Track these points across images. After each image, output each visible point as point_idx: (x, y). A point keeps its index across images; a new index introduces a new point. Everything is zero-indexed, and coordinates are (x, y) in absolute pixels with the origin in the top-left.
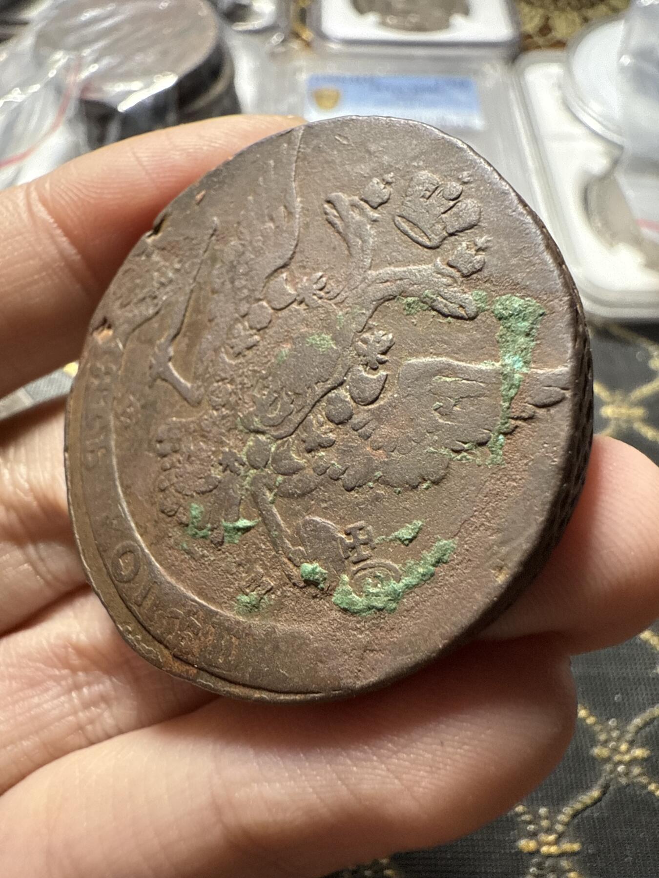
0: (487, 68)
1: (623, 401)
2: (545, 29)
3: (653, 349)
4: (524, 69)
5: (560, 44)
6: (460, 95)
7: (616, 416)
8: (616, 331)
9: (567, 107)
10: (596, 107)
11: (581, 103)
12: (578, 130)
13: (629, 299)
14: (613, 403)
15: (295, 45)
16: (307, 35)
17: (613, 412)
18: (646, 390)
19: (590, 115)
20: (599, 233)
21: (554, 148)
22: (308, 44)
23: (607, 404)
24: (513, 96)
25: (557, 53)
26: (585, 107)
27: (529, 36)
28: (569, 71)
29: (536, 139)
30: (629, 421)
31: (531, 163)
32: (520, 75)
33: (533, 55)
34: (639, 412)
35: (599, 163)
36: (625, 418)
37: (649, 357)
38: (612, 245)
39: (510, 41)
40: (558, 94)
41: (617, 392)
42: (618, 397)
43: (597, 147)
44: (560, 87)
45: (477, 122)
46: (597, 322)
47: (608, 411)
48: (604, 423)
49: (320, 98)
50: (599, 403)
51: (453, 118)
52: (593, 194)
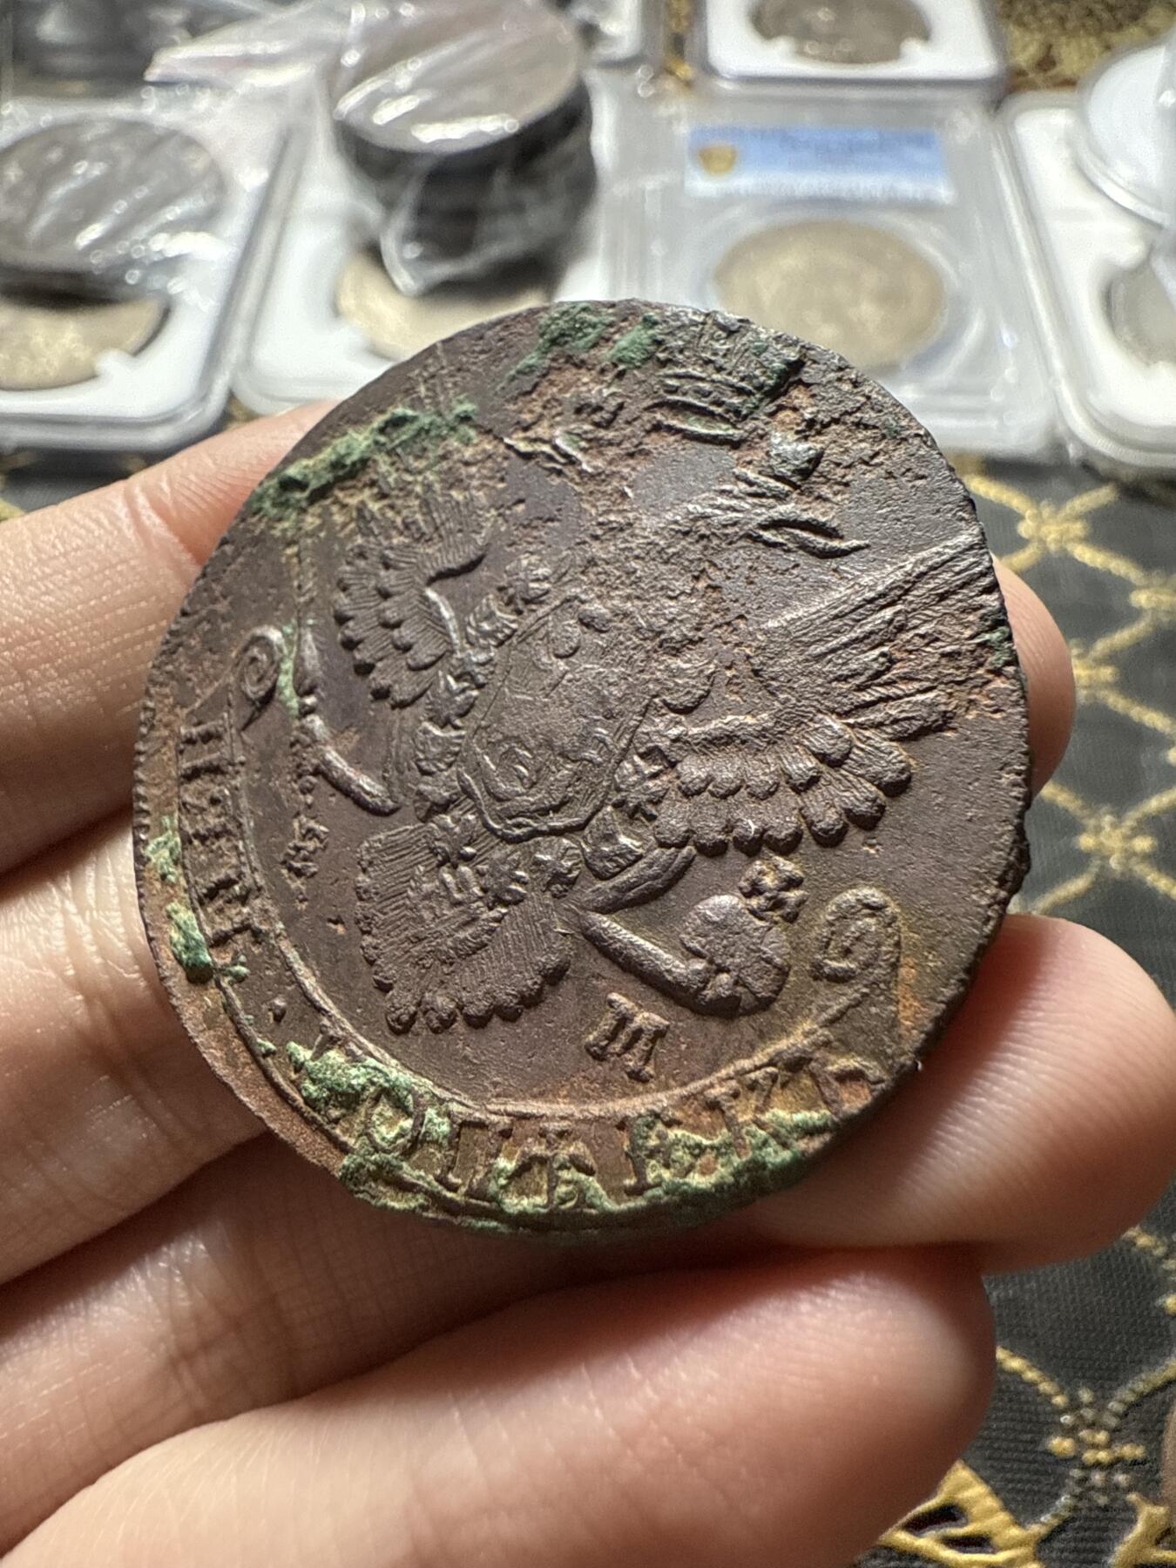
0: (958, 117)
1: (1164, 585)
2: (1046, 62)
4: (1014, 118)
5: (1069, 83)
6: (915, 154)
7: (1153, 605)
8: (1154, 490)
9: (1080, 170)
10: (1125, 172)
11: (1100, 164)
12: (1094, 204)
14: (1147, 587)
15: (669, 85)
16: (686, 70)
17: (1149, 599)
19: (1116, 183)
20: (1128, 348)
21: (1059, 231)
22: (688, 84)
23: (1139, 588)
24: (997, 156)
25: (1065, 95)
26: (1109, 172)
27: (1021, 73)
28: (1083, 118)
29: (1032, 217)
31: (1025, 250)
32: (1009, 126)
33: (1028, 97)
35: (1128, 251)
36: (1167, 608)
38: (1148, 365)
39: (993, 77)
40: (1065, 153)
41: (1154, 572)
42: (1157, 579)
43: (1127, 228)
44: (1069, 143)
45: (943, 192)
46: (1126, 475)
47: (1141, 599)
48: (1134, 614)
49: (707, 158)
50: (1126, 587)
51: (909, 187)
52: (1120, 293)
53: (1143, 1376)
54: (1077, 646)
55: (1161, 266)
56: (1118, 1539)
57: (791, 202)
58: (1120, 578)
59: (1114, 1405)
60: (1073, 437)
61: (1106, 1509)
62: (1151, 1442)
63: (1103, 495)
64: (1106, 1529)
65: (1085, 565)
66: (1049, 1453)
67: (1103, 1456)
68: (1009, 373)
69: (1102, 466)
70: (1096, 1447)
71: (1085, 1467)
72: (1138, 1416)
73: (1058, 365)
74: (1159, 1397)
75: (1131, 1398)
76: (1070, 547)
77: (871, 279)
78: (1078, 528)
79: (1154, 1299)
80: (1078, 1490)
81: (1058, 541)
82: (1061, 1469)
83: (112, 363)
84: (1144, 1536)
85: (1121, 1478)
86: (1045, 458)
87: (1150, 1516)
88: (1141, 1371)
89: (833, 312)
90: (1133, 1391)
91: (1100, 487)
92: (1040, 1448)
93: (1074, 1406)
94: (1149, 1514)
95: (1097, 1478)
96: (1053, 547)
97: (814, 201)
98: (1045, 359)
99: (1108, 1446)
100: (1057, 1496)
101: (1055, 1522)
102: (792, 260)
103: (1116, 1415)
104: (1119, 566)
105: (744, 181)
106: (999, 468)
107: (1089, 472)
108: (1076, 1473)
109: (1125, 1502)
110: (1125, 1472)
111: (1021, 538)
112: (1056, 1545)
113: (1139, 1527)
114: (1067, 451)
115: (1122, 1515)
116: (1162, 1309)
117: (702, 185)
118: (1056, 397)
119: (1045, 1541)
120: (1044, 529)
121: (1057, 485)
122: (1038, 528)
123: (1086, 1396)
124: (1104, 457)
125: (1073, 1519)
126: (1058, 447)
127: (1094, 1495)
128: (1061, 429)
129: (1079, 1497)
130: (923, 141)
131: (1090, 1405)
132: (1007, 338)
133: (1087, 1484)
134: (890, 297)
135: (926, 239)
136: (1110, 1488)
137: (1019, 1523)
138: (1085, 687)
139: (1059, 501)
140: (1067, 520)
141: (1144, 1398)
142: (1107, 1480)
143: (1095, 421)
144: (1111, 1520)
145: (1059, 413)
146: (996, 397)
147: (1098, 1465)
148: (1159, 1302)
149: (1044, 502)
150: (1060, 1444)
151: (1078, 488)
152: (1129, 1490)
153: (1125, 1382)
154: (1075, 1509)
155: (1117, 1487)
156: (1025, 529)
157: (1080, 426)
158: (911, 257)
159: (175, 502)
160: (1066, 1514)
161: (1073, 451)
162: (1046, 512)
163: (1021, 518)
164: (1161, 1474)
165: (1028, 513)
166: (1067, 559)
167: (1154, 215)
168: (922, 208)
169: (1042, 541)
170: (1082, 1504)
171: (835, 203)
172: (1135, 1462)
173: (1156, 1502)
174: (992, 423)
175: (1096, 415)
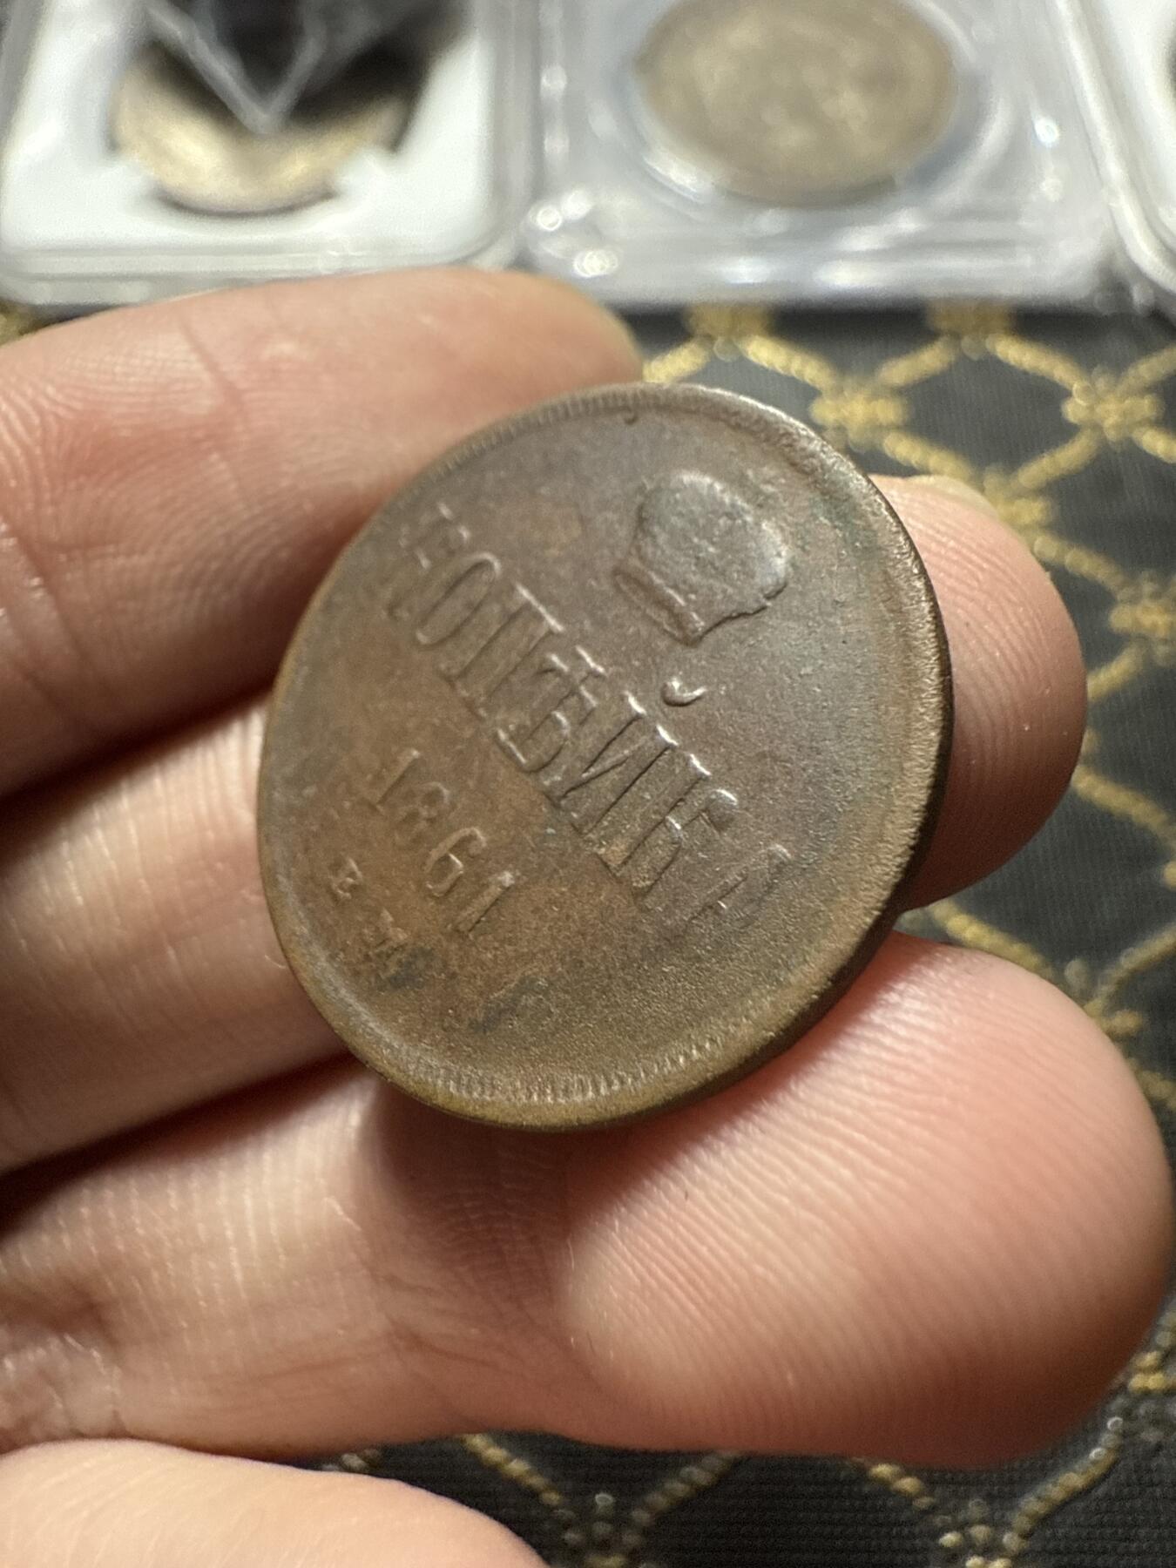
54: (1151, 580)
60: (1139, 273)
65: (1157, 459)
68: (1049, 185)
73: (1114, 170)
76: (1136, 435)
77: (855, 54)
78: (1146, 406)
81: (1117, 427)
86: (1098, 305)
89: (804, 108)
96: (1112, 435)
98: (1095, 160)
102: (744, 33)
106: (1032, 321)
107: (1163, 323)
111: (1069, 424)
114: (1129, 295)
118: (1114, 217)
120: (1099, 410)
121: (1115, 344)
122: (1091, 408)
126: (1116, 289)
128: (1120, 264)
132: (1046, 131)
134: (879, 81)
138: (1165, 641)
139: (1118, 367)
140: (1130, 393)
145: (1118, 242)
146: (1029, 223)
149: (1098, 370)
151: (1146, 348)
156: (1074, 410)
157: (1147, 257)
161: (1138, 295)
162: (1101, 384)
163: (1067, 394)
165: (1076, 387)
166: (1133, 452)
169: (1097, 427)
174: (1025, 260)
175: (1169, 240)
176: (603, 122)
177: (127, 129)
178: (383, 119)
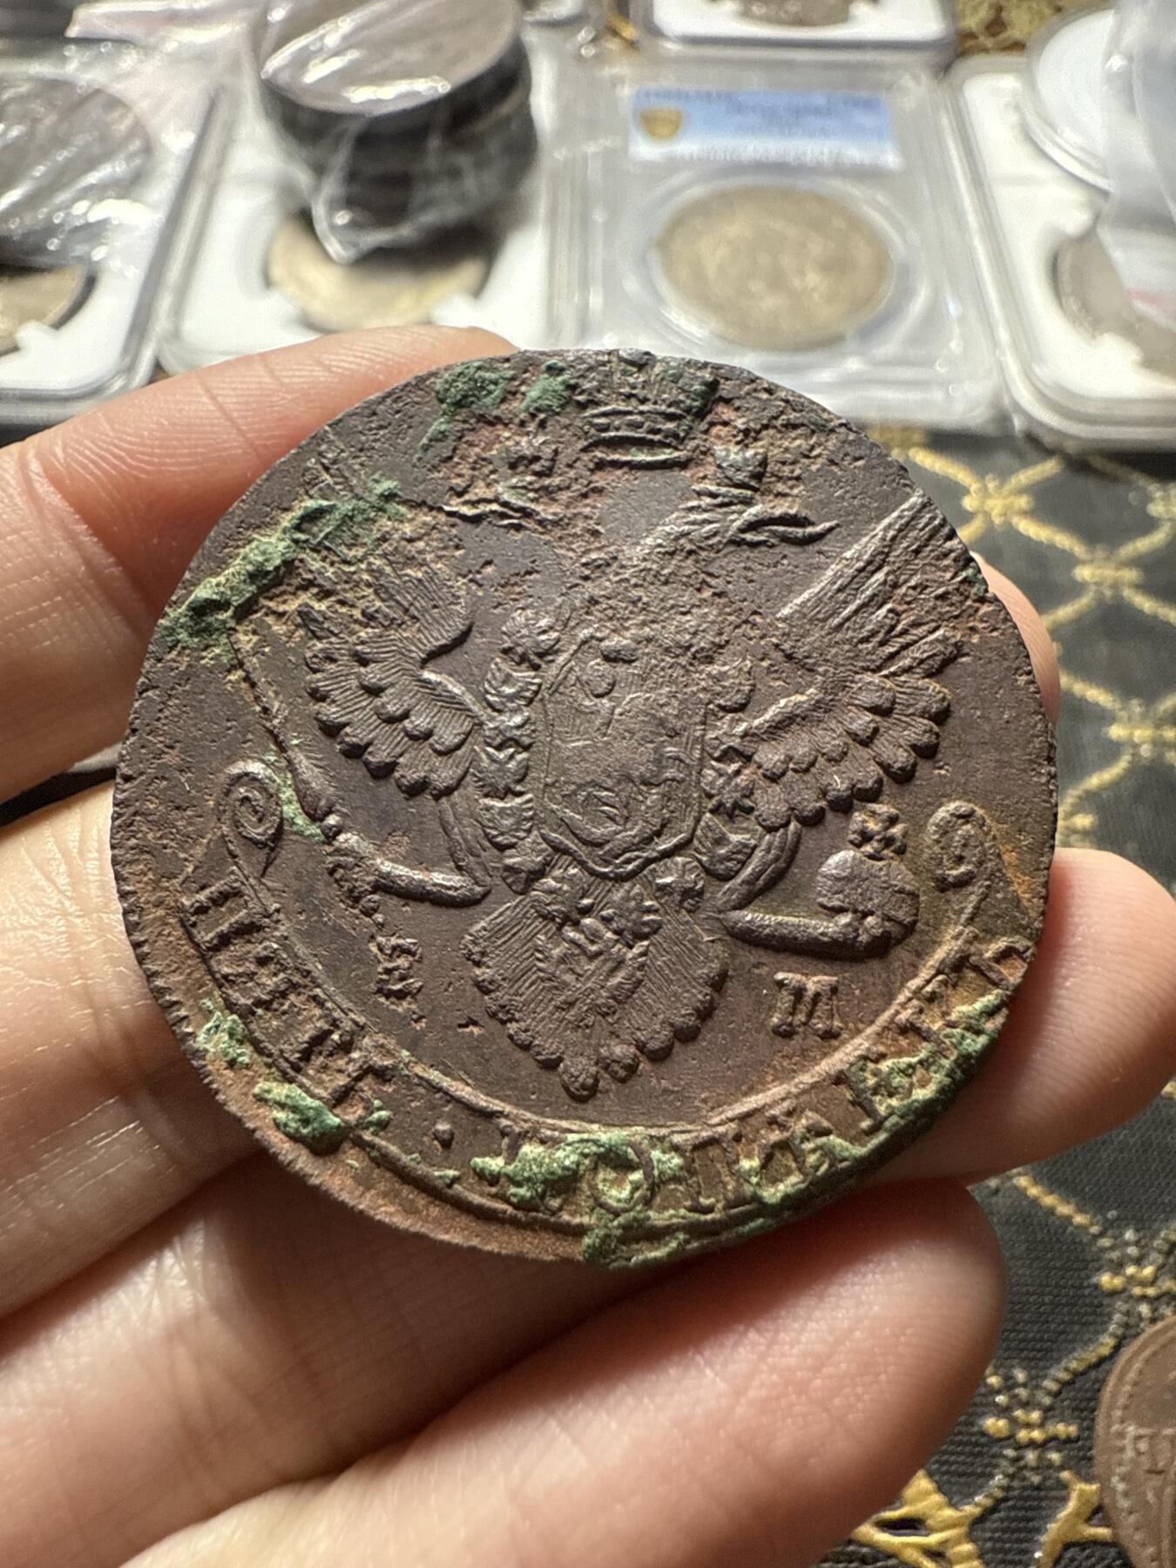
0: (907, 81)
1: (1107, 559)
2: (996, 25)
3: (1155, 490)
4: (963, 82)
5: (1018, 46)
6: (861, 118)
7: (1096, 580)
8: (1098, 463)
9: (1027, 136)
10: (1070, 137)
11: (1051, 133)
12: (1042, 171)
13: (1118, 412)
14: (1091, 561)
15: (613, 45)
16: (630, 32)
17: (1092, 573)
18: (1143, 544)
19: (1063, 149)
20: (1073, 319)
21: (1007, 198)
22: (632, 45)
23: (1083, 563)
24: (945, 122)
25: (1013, 59)
26: (1057, 139)
27: (971, 35)
28: (1031, 84)
29: (978, 181)
30: (1116, 586)
31: (972, 220)
32: (957, 91)
33: (976, 61)
34: (1131, 575)
35: (1074, 219)
36: (1109, 581)
37: (1148, 499)
38: (1094, 337)
39: (942, 39)
40: (1014, 118)
41: (1098, 546)
42: (1100, 553)
43: (1075, 195)
44: (1017, 108)
45: (891, 159)
46: (1071, 448)
47: (1084, 573)
48: (1078, 588)
49: (652, 123)
50: (1071, 561)
51: (855, 153)
52: (1065, 265)
53: (1076, 1354)
55: (1106, 236)
56: (1050, 1517)
57: (736, 168)
58: (1064, 551)
59: (1049, 1384)
60: (1018, 408)
61: (1038, 1488)
62: (1083, 1420)
63: (1049, 468)
64: (1040, 1508)
65: (1030, 538)
66: (983, 1434)
67: (1036, 1435)
68: (955, 346)
69: (1048, 439)
70: (1029, 1426)
71: (1019, 1447)
72: (1072, 1394)
73: (1003, 335)
74: (1093, 1374)
75: (1064, 1376)
76: (1014, 521)
77: (816, 247)
78: (1023, 502)
79: (1088, 1277)
80: (1011, 1470)
81: (1002, 515)
82: (995, 1450)
83: (32, 335)
84: (1076, 1514)
85: (1055, 1457)
86: (991, 430)
87: (1082, 1493)
88: (1074, 1349)
89: (777, 282)
90: (1066, 1369)
91: (1044, 459)
92: (975, 1429)
93: (1009, 1385)
94: (1081, 1491)
95: (1031, 1456)
96: (997, 521)
97: (760, 167)
98: (990, 329)
99: (1041, 1425)
100: (991, 1476)
101: (989, 1502)
102: (738, 227)
103: (1049, 1393)
104: (1063, 540)
105: (687, 146)
106: (943, 440)
107: (1035, 444)
108: (1010, 1453)
109: (1058, 1481)
110: (1059, 1451)
111: (966, 511)
112: (988, 1525)
113: (1072, 1505)
114: (1012, 423)
115: (1053, 1493)
116: (1097, 1287)
117: (645, 150)
118: (1002, 369)
119: (978, 1522)
120: (990, 503)
121: (1003, 458)
122: (983, 502)
123: (1020, 1376)
124: (1051, 430)
125: (1005, 1500)
126: (1003, 419)
127: (1027, 1474)
128: (1006, 401)
129: (1012, 1477)
130: (869, 105)
131: (1024, 1385)
132: (953, 308)
133: (1022, 1463)
134: (836, 266)
135: (871, 205)
136: (1043, 1466)
137: (952, 1504)
139: (1004, 475)
140: (1011, 493)
141: (1077, 1375)
142: (1040, 1458)
143: (1040, 392)
144: (1046, 1498)
145: (1005, 386)
146: (941, 369)
147: (1032, 1444)
148: (1094, 1280)
149: (989, 477)
150: (994, 1424)
151: (1025, 463)
152: (1062, 1467)
153: (1058, 1361)
154: (1007, 1489)
155: (1050, 1465)
156: (970, 502)
157: (1025, 397)
158: (857, 224)
159: (68, 467)
160: (999, 1494)
161: (1018, 423)
162: (991, 485)
163: (965, 491)
164: (1093, 1452)
165: (973, 487)
166: (1012, 533)
167: (1102, 183)
168: (869, 175)
169: (987, 515)
170: (1016, 1484)
171: (779, 167)
172: (1069, 1440)
173: (1088, 1479)
174: (937, 395)
175: (1041, 387)
176: (632, 285)
177: (277, 272)
178: (468, 272)
